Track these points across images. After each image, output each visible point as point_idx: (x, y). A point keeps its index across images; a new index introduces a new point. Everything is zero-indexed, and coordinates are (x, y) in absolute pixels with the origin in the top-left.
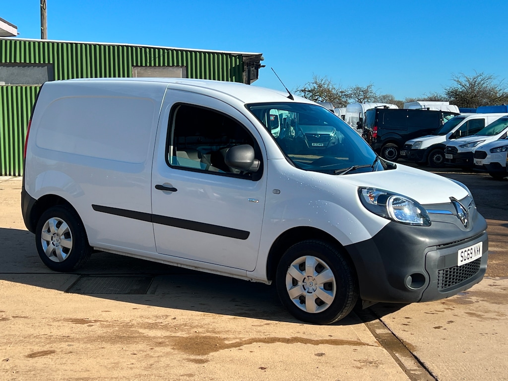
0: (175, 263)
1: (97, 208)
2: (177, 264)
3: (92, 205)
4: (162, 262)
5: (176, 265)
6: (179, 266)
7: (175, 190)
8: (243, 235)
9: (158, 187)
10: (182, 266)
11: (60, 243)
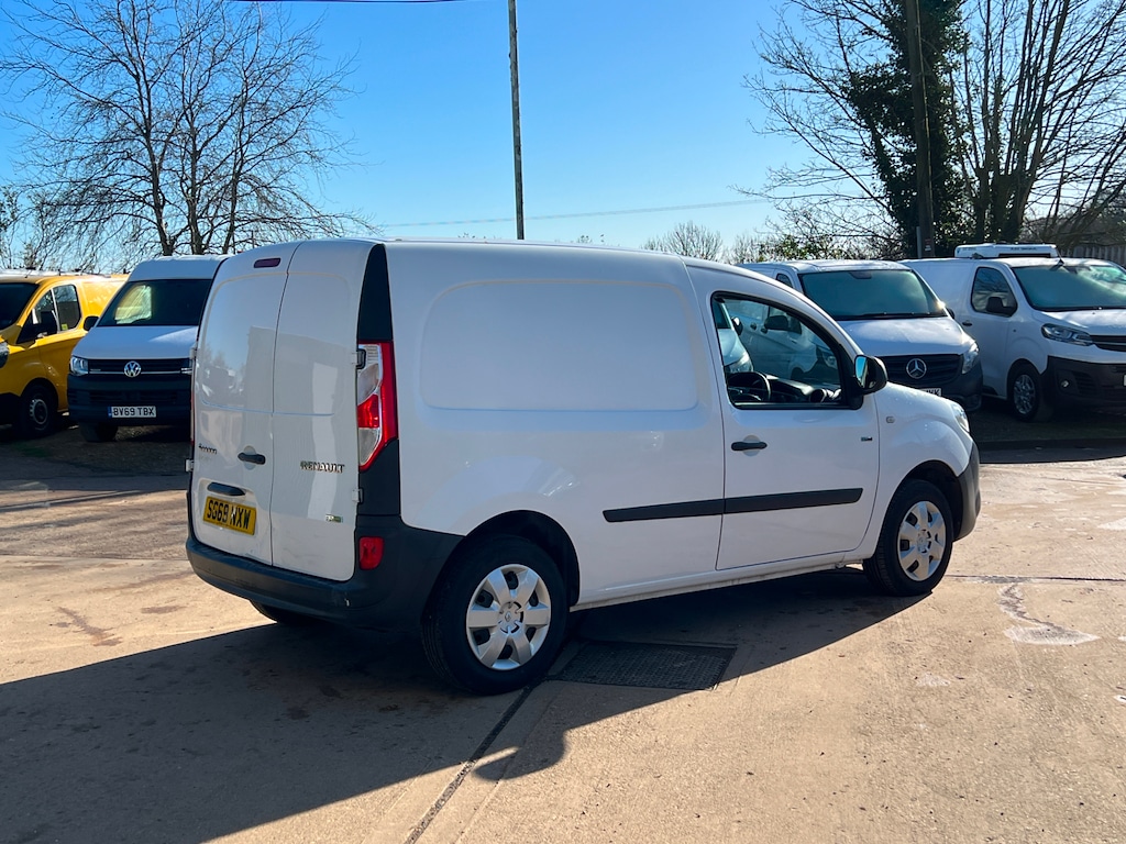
0: (729, 580)
1: (612, 516)
2: (733, 580)
3: (605, 513)
4: (707, 588)
5: (730, 584)
6: (736, 583)
7: (762, 446)
8: (851, 496)
9: (737, 447)
10: (741, 582)
11: (521, 621)
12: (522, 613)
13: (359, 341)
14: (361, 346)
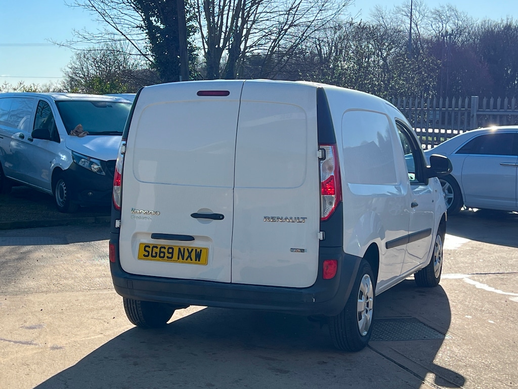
1: (389, 245)
7: (417, 204)
8: (427, 232)
9: (412, 205)
11: (368, 307)
12: (368, 303)
13: (320, 144)
14: (321, 147)
